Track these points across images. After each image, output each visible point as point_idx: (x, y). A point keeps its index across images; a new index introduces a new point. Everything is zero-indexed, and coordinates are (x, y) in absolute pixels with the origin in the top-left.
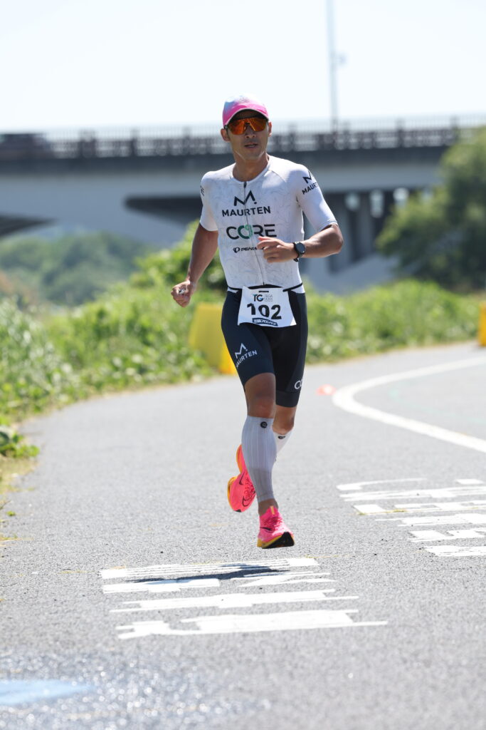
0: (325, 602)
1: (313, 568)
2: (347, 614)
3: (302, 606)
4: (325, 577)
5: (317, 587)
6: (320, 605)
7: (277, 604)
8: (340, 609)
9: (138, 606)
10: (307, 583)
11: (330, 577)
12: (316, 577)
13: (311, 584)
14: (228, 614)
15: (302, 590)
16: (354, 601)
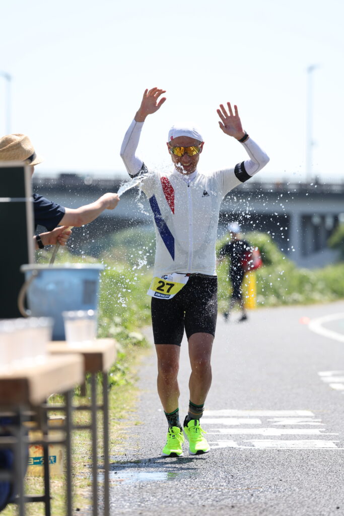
0: (321, 435)
1: (311, 417)
2: (334, 443)
3: (308, 437)
4: (319, 422)
5: (315, 427)
6: (318, 437)
7: (294, 435)
8: (329, 440)
9: (219, 431)
10: (309, 425)
11: (322, 422)
12: (314, 422)
13: (312, 425)
14: (268, 439)
15: (307, 428)
16: (337, 436)
